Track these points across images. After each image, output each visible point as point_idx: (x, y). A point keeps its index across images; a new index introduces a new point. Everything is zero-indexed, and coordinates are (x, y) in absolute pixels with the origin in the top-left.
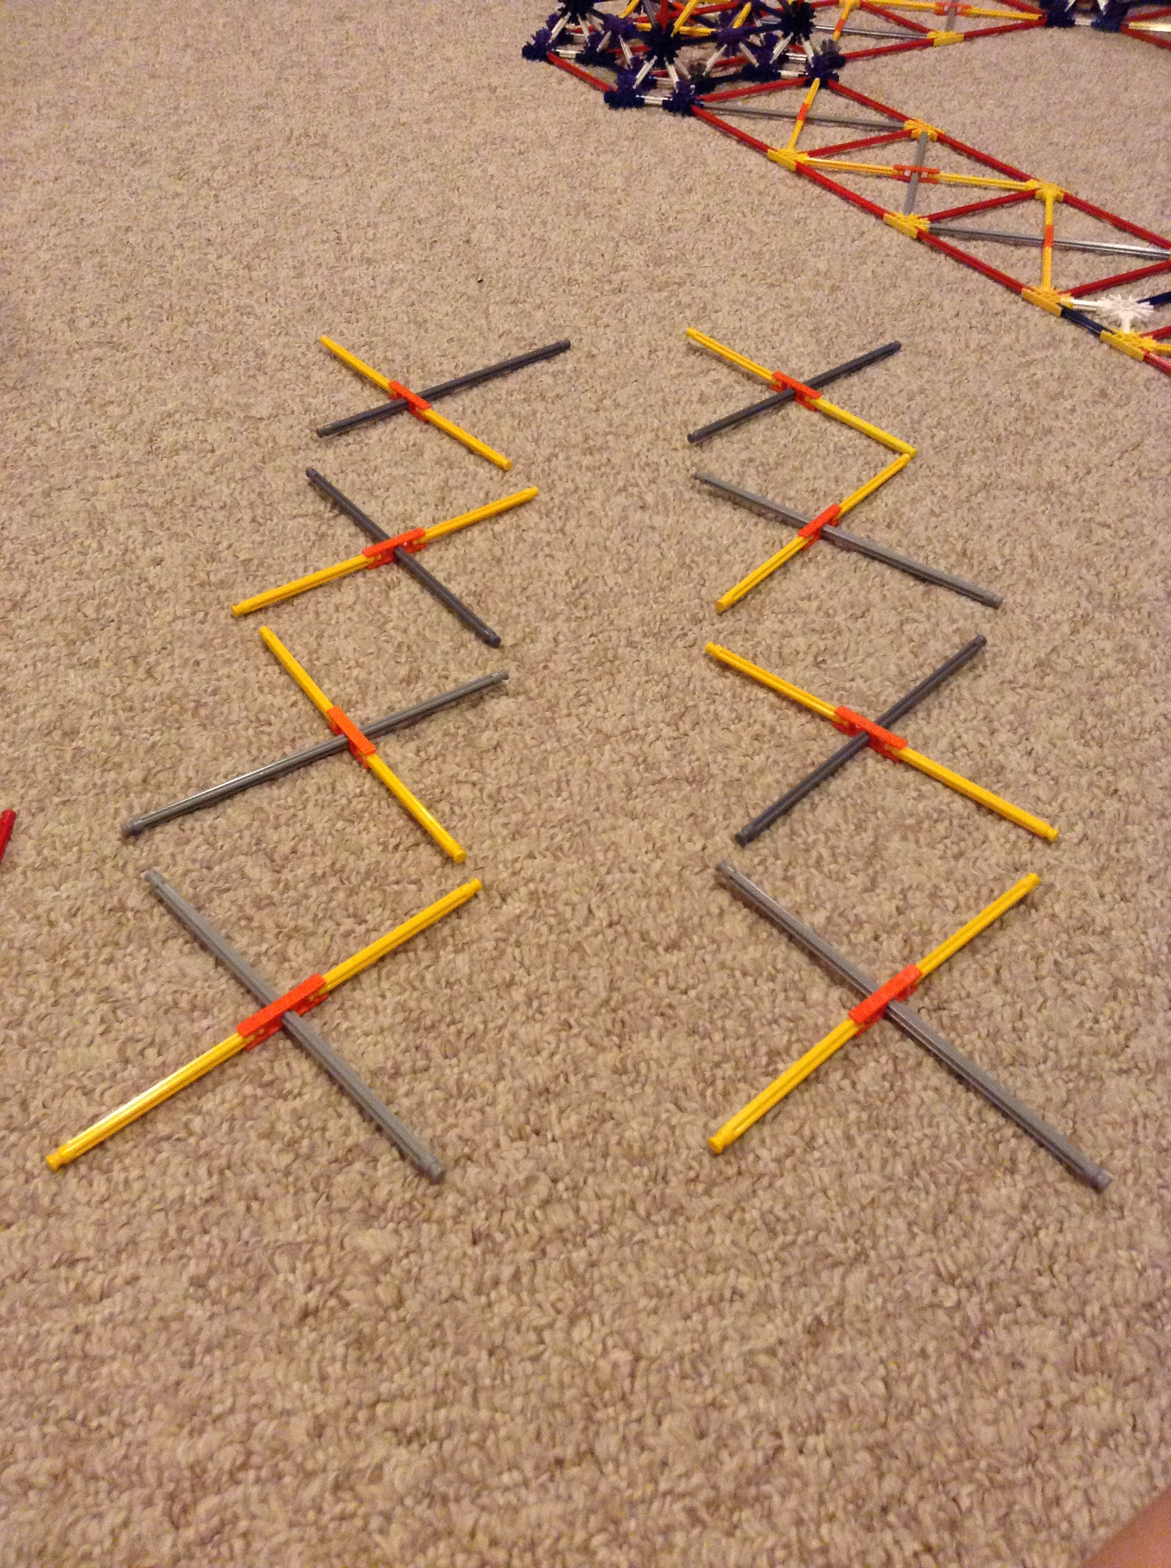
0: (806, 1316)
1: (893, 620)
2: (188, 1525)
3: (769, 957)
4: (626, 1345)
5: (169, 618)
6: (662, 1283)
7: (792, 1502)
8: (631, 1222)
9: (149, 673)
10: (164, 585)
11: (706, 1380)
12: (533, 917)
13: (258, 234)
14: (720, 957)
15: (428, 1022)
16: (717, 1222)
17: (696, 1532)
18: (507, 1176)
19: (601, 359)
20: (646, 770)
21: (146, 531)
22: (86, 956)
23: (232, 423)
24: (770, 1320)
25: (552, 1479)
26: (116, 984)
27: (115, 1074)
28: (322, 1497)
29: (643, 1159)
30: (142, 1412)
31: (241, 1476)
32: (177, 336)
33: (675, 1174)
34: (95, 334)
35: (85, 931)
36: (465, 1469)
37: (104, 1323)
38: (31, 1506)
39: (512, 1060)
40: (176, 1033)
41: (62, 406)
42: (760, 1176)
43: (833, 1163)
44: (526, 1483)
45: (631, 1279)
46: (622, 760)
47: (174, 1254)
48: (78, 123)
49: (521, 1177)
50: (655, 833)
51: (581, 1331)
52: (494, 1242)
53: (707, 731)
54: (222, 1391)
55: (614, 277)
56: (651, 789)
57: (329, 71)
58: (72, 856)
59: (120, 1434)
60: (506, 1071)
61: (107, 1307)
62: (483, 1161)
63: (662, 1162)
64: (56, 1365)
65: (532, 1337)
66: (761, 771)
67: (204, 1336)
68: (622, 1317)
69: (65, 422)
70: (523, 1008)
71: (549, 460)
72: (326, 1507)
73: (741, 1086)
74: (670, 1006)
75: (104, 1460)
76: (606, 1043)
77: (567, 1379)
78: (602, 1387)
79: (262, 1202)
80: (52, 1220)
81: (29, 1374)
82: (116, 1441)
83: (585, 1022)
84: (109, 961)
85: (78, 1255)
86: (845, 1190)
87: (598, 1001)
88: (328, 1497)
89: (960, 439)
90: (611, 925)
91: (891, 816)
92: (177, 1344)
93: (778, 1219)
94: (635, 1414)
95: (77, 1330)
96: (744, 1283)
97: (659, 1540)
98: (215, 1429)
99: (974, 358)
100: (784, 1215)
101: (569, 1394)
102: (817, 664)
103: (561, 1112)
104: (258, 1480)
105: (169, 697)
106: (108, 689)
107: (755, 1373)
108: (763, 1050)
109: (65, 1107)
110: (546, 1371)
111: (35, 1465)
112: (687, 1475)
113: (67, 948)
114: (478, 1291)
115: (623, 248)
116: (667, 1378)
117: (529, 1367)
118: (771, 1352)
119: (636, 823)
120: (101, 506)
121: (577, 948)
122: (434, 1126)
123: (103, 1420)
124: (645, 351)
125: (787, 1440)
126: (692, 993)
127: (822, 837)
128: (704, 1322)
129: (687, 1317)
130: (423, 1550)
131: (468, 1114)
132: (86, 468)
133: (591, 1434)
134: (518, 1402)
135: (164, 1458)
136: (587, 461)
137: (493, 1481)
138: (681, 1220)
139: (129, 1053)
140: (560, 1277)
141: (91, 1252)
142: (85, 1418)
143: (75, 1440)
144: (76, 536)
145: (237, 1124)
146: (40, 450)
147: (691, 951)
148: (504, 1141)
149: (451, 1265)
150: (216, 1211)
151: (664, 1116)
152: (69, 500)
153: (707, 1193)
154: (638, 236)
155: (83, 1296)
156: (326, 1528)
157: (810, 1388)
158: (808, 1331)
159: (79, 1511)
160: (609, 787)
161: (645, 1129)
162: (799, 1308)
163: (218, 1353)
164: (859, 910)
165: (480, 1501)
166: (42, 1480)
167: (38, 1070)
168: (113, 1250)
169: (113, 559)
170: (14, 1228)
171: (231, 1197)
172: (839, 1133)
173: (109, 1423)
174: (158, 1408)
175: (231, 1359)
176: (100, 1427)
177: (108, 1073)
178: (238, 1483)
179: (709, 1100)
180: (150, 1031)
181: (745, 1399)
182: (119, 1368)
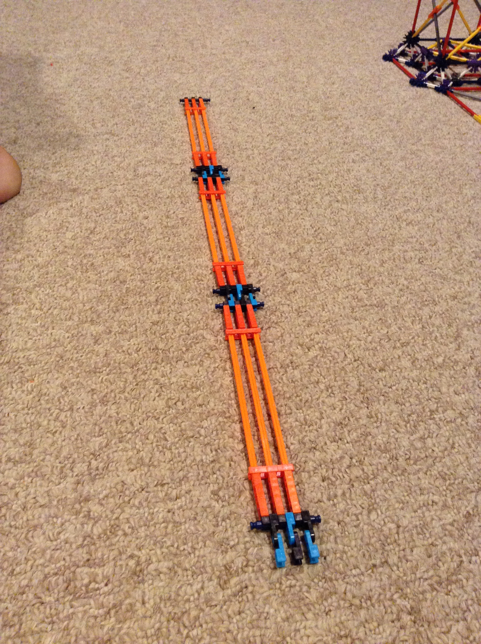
0: (463, 511)
1: (447, 247)
2: (228, 588)
3: (423, 375)
4: (393, 522)
5: (155, 239)
6: (403, 498)
7: (471, 582)
8: (386, 475)
9: (150, 260)
10: (150, 227)
11: (428, 535)
12: (322, 357)
13: (163, 94)
14: (403, 374)
15: (288, 396)
16: (421, 475)
17: (435, 593)
18: (332, 456)
19: (310, 145)
20: (358, 301)
21: (139, 206)
22: (146, 366)
23: (166, 165)
24: (450, 513)
25: (373, 572)
26: (160, 378)
27: (166, 412)
28: (281, 578)
29: (386, 451)
30: (201, 544)
31: (246, 569)
32: (137, 131)
33: (401, 456)
34: (104, 129)
35: (144, 357)
36: (337, 568)
37: (179, 509)
38: (162, 581)
39: (325, 411)
40: (187, 396)
41: (96, 157)
42: (436, 458)
43: (463, 453)
44: (363, 574)
45: (390, 495)
46: (347, 297)
47: (203, 482)
48: (82, 49)
49: (338, 456)
50: (367, 326)
51: (373, 516)
52: (331, 480)
53: (380, 288)
54: (232, 536)
55: (309, 115)
56: (362, 309)
57: (180, 33)
58: (133, 329)
59: (194, 553)
60: (324, 415)
61: (179, 502)
62: (321, 449)
63: (394, 452)
64: (163, 525)
65: (354, 518)
66: (406, 303)
67: (221, 515)
68: (389, 511)
69: (98, 162)
70: (325, 392)
71: (296, 183)
72: (283, 582)
73: (421, 423)
74: (385, 392)
75: (189, 562)
76: (362, 405)
77: (371, 535)
78: (387, 538)
79: (235, 462)
80: (151, 468)
81: (153, 528)
82: (192, 555)
83: (352, 397)
84: (156, 369)
85: (164, 482)
86: (470, 464)
87: (355, 390)
88: (284, 578)
89: (459, 180)
90: (355, 361)
91: (462, 321)
92: (210, 517)
93: (446, 474)
94: (401, 548)
95: (169, 512)
96: (436, 498)
97: (421, 596)
98: (232, 551)
99: (458, 150)
100: (448, 473)
101: (373, 540)
102: (420, 263)
103: (349, 431)
104: (253, 571)
105: (161, 269)
106: (136, 265)
107: (447, 532)
108: (427, 410)
109: (149, 424)
110: (362, 530)
111: (161, 564)
112: (427, 571)
113: (138, 363)
114: (329, 500)
115: (311, 104)
116: (412, 535)
117: (355, 530)
118: (452, 524)
119: (357, 322)
120: (119, 195)
121: (343, 369)
122: (298, 435)
123: (186, 547)
124: (328, 143)
125: (464, 558)
126: (394, 388)
127: (436, 329)
128: (423, 513)
129: (415, 511)
130: (326, 600)
131: (311, 431)
132: (111, 181)
133: (385, 555)
134: (353, 543)
135: (213, 562)
136: (312, 183)
137: (349, 573)
138: (406, 474)
139: (170, 404)
140: (361, 495)
141: (169, 480)
142: (178, 546)
143: (176, 555)
144: (112, 207)
145: (219, 432)
146: (90, 173)
147: (390, 372)
148: (328, 442)
149: (316, 489)
150: (218, 465)
151: (392, 434)
152: (105, 192)
153: (415, 463)
154: (316, 99)
155: (168, 498)
156: (284, 590)
157: (470, 538)
158: (465, 516)
159: (181, 583)
160: (344, 308)
161: (384, 439)
162: (460, 508)
163: (228, 521)
164: (455, 357)
165: (345, 580)
166: (165, 570)
167: (135, 410)
168: (178, 480)
169: (128, 216)
170: (135, 471)
171: (222, 460)
172: (464, 442)
173: (188, 548)
174: (208, 542)
175: (233, 524)
176: (184, 549)
177: (163, 411)
178: (245, 572)
179: (409, 428)
180: (177, 395)
181: (444, 543)
182: (189, 526)
